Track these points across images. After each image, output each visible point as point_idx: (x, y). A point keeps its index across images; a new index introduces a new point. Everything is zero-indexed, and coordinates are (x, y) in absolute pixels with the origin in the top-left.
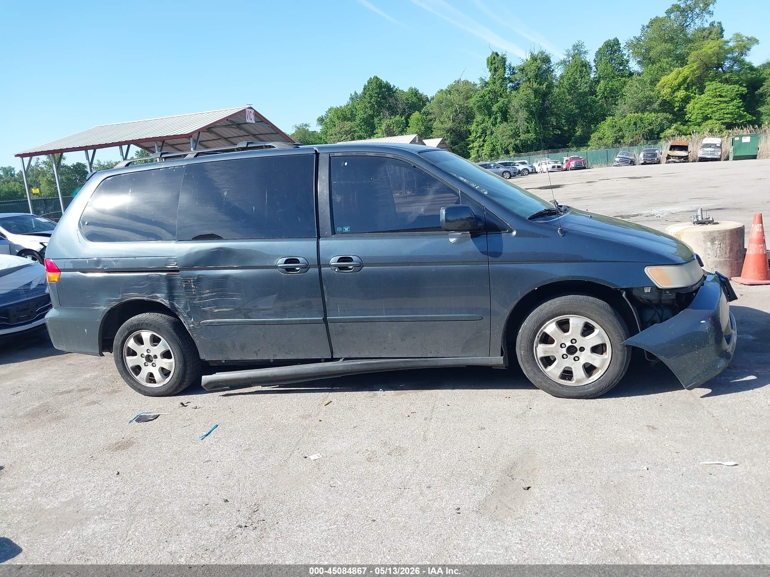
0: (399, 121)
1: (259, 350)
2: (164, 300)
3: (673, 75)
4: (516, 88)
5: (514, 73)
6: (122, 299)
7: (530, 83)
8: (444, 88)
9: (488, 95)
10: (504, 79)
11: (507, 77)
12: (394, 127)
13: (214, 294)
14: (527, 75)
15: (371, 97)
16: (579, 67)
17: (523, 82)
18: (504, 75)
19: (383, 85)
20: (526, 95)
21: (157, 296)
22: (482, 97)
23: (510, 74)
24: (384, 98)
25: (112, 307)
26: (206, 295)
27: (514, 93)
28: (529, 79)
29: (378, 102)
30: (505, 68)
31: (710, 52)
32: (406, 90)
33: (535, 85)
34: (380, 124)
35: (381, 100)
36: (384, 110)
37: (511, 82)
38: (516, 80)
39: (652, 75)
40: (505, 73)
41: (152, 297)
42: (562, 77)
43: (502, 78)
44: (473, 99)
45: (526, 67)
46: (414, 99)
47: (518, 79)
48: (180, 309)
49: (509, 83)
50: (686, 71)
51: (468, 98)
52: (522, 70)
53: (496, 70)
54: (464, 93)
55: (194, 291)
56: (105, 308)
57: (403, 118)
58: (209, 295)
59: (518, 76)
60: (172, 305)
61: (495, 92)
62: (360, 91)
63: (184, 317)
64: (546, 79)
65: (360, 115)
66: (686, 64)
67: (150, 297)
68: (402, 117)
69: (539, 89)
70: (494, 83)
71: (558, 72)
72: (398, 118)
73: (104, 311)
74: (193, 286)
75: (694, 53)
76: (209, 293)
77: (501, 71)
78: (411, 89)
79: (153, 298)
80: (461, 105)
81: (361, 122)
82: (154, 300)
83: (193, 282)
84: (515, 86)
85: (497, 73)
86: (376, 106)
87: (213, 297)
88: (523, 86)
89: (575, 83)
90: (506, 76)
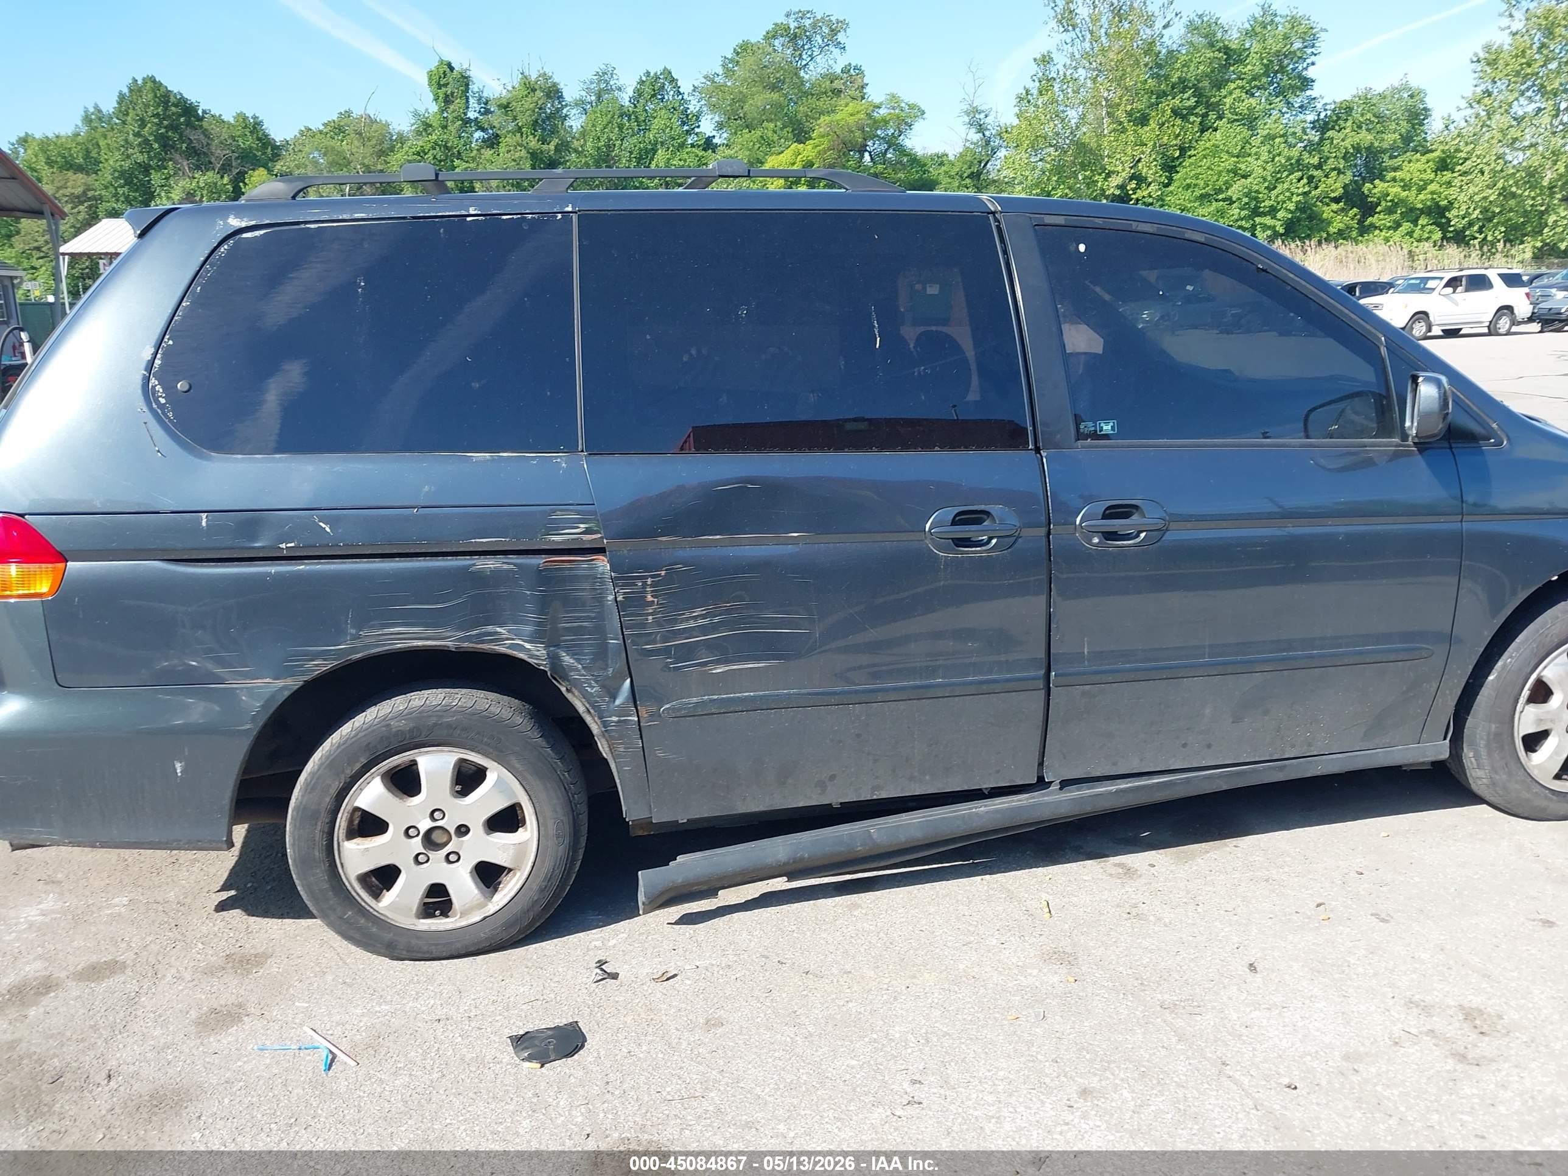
0: (215, 184)
1: (832, 777)
2: (528, 646)
3: (787, 156)
4: (493, 142)
5: (487, 112)
6: (354, 650)
7: (522, 137)
8: (316, 125)
9: (431, 152)
10: (467, 122)
11: (472, 117)
12: (202, 196)
13: (716, 620)
14: (515, 119)
15: (143, 123)
16: (616, 117)
17: (508, 132)
18: (465, 114)
19: (172, 99)
20: (514, 160)
21: (496, 633)
22: (418, 154)
23: (480, 111)
24: (174, 127)
25: (306, 678)
26: (692, 624)
27: (488, 153)
28: (520, 128)
29: (160, 138)
30: (467, 98)
31: (851, 120)
32: (229, 117)
33: (533, 143)
34: (166, 186)
35: (167, 132)
36: (177, 157)
37: (483, 129)
38: (493, 127)
39: (750, 150)
40: (468, 108)
41: (479, 638)
42: (584, 134)
43: (462, 120)
44: (399, 155)
45: (514, 103)
46: (250, 142)
47: (496, 124)
48: (577, 670)
49: (477, 130)
50: (808, 150)
51: (382, 153)
52: (505, 107)
53: (448, 100)
54: (374, 142)
55: (651, 614)
56: (280, 683)
57: (226, 180)
58: (701, 622)
59: (496, 119)
60: (554, 659)
61: (446, 147)
62: (109, 106)
63: (585, 695)
64: (554, 131)
65: (112, 162)
66: (811, 138)
67: (468, 639)
68: (222, 177)
69: (542, 152)
70: (445, 127)
71: (575, 121)
72: (211, 176)
73: (273, 697)
74: (649, 598)
75: (824, 119)
76: (704, 617)
77: (458, 103)
78: (242, 117)
79: (483, 642)
80: (367, 167)
81: (116, 179)
82: (486, 647)
83: (652, 586)
84: (489, 138)
85: (452, 107)
86: (156, 146)
87: (714, 628)
88: (508, 140)
89: (610, 146)
90: (472, 115)
